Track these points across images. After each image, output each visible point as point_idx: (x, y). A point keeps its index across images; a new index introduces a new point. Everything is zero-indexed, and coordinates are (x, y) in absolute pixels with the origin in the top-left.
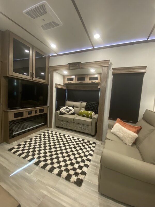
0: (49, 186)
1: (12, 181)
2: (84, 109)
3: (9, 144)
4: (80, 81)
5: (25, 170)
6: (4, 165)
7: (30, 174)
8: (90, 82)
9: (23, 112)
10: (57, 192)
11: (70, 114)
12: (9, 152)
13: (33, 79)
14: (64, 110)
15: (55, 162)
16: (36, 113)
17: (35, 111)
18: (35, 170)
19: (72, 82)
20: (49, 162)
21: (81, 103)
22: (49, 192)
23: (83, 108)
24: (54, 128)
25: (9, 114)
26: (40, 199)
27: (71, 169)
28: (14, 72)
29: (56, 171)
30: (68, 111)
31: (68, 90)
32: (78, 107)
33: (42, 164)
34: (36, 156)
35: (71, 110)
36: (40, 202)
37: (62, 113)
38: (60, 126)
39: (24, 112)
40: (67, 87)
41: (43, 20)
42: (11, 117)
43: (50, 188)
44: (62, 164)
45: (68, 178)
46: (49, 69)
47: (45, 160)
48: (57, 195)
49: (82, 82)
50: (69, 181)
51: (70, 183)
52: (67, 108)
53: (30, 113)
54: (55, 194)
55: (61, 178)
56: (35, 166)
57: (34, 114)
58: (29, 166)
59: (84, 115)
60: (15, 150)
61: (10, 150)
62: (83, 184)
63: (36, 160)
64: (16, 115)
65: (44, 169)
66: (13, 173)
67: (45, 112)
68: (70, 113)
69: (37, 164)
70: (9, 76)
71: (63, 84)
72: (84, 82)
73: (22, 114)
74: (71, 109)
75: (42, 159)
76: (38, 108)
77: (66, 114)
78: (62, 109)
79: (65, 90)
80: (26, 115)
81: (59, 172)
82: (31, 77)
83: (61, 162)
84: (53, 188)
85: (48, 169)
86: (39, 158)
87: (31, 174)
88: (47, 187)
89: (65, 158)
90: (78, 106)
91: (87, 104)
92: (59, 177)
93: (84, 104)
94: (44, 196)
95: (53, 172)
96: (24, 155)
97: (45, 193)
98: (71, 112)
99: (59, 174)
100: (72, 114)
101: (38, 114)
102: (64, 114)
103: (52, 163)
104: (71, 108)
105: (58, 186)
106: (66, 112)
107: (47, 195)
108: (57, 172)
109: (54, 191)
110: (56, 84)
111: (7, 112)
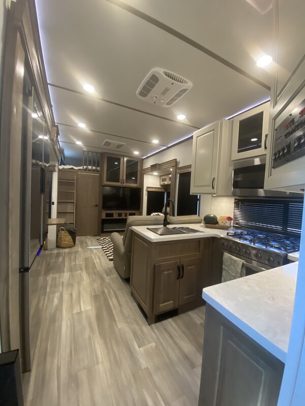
1: (86, 249)
3: (100, 236)
12: (96, 240)
13: (124, 185)
14: (154, 216)
17: (125, 214)
19: (166, 183)
28: (107, 181)
31: (168, 193)
39: (114, 214)
40: (166, 189)
42: (104, 217)
46: (141, 172)
52: (158, 215)
53: (120, 215)
57: (123, 217)
60: (100, 240)
61: (98, 239)
64: (107, 215)
66: (89, 247)
71: (161, 185)
73: (112, 215)
76: (128, 212)
78: (152, 215)
79: (163, 193)
80: (116, 217)
82: (121, 183)
110: (147, 187)
111: (101, 212)
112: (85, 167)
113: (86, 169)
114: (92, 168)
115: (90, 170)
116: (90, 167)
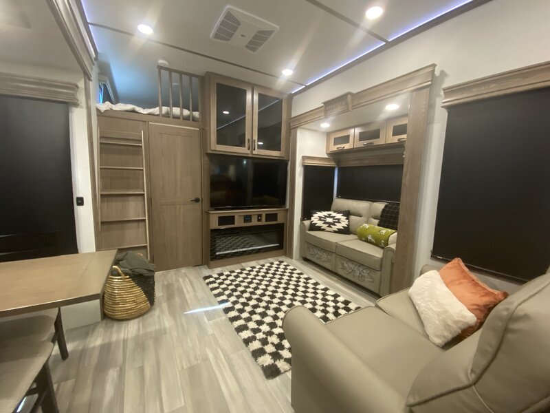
0: (221, 350)
1: (184, 320)
2: (377, 221)
3: (210, 268)
4: (366, 142)
5: (207, 313)
6: (187, 296)
7: (209, 320)
8: (395, 139)
9: (234, 216)
10: (226, 364)
11: (335, 232)
12: (202, 280)
13: (254, 152)
14: (320, 219)
15: (254, 320)
16: (259, 220)
17: (257, 215)
18: (218, 319)
19: (347, 146)
20: (245, 315)
21: (371, 205)
22: (216, 357)
23: (375, 218)
24: (297, 260)
25: (211, 216)
26: (197, 360)
27: (273, 344)
28: (218, 143)
29: (246, 334)
30: (330, 224)
31: (341, 170)
32: (360, 216)
33: (233, 314)
34: (233, 299)
35: (339, 221)
36: (195, 363)
37: (314, 227)
38: (308, 257)
39: (236, 217)
40: (338, 162)
41: (243, 36)
42: (214, 224)
43: (220, 352)
44: (265, 328)
45: (258, 353)
46: (290, 124)
47: (242, 311)
48: (223, 369)
49: (371, 143)
50: (256, 360)
51: (255, 364)
52: (329, 216)
53: (248, 218)
54: (222, 366)
55: (246, 348)
56: (222, 313)
57: (254, 222)
58: (215, 310)
59: (369, 237)
60: (211, 279)
61: (206, 278)
62: (278, 379)
63: (229, 305)
64: (222, 220)
65: (230, 323)
66: (190, 310)
67: (280, 220)
68: (334, 228)
69: (227, 310)
70: (211, 152)
71: (327, 154)
72: (376, 142)
73: (231, 220)
74: (339, 219)
75: (238, 306)
76: (265, 211)
77: (323, 230)
78: (315, 218)
79: (332, 169)
80: (239, 223)
81: (249, 337)
82: (249, 149)
83: (265, 325)
84: (224, 356)
85: (236, 326)
86: (235, 303)
87: (211, 322)
88: (217, 350)
89: (276, 321)
90: (363, 212)
91: (386, 206)
92: (244, 345)
93: (380, 206)
94: (206, 359)
95: (240, 334)
96: (216, 292)
97: (210, 356)
98: (339, 226)
99: (247, 341)
100: (340, 231)
101: (263, 222)
102: (319, 229)
103: (249, 319)
104: (339, 216)
105: (234, 357)
106: (324, 226)
107: (211, 360)
108: (246, 337)
109: (224, 360)
110: (303, 157)
111: (208, 214)
112: (165, 109)
113: (167, 115)
114: (182, 112)
115: (177, 118)
116: (176, 111)
